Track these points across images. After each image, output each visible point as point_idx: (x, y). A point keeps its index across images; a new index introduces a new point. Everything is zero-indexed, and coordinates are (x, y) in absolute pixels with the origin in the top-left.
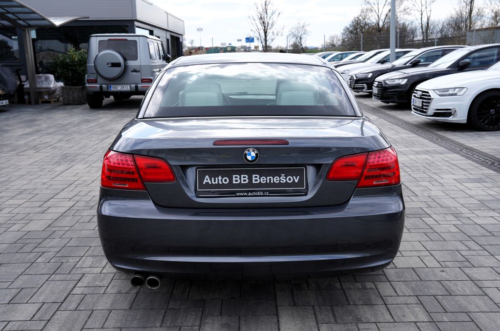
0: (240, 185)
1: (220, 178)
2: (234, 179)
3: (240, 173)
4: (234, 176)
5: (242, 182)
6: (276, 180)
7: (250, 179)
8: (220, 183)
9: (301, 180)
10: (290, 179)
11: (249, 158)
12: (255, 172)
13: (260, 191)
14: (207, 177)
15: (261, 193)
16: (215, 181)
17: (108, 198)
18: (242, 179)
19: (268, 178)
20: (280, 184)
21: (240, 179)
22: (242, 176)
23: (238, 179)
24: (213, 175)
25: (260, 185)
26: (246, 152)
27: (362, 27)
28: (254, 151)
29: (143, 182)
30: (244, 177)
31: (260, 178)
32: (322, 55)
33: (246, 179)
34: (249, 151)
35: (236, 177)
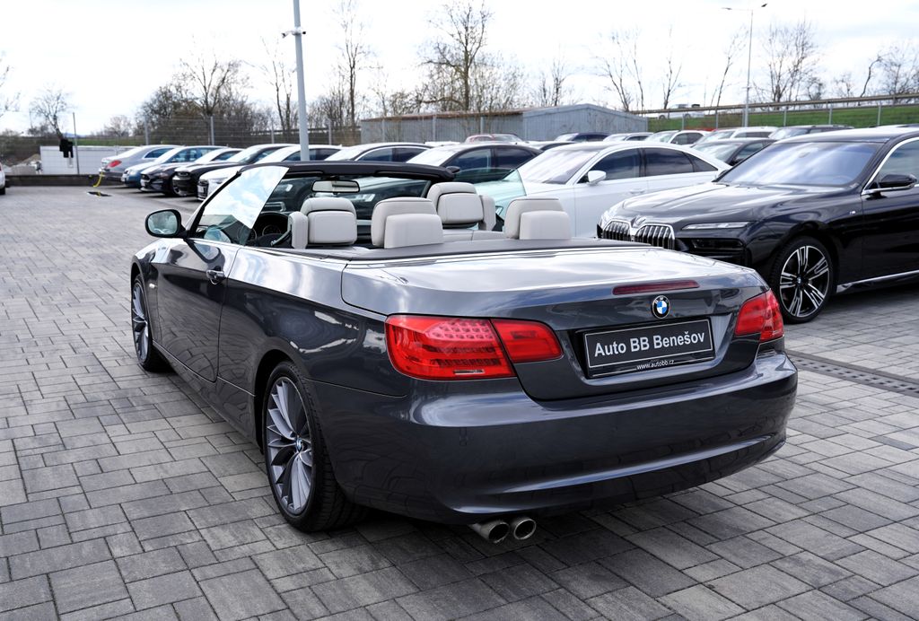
0: (640, 354)
1: (615, 345)
2: (632, 345)
3: (638, 335)
4: (632, 340)
5: (643, 349)
6: (679, 341)
7: (651, 342)
8: (616, 353)
9: (706, 338)
10: (694, 338)
11: (660, 310)
12: (656, 332)
13: (663, 359)
14: (599, 345)
15: (665, 363)
16: (609, 351)
17: (429, 398)
18: (642, 343)
19: (671, 338)
20: (685, 347)
21: (639, 343)
22: (642, 339)
23: (636, 344)
24: (606, 342)
25: (663, 350)
26: (655, 301)
27: (176, 105)
28: (664, 300)
29: (511, 364)
30: (644, 341)
31: (662, 341)
32: (147, 150)
33: (646, 343)
34: (658, 299)
35: (634, 342)
